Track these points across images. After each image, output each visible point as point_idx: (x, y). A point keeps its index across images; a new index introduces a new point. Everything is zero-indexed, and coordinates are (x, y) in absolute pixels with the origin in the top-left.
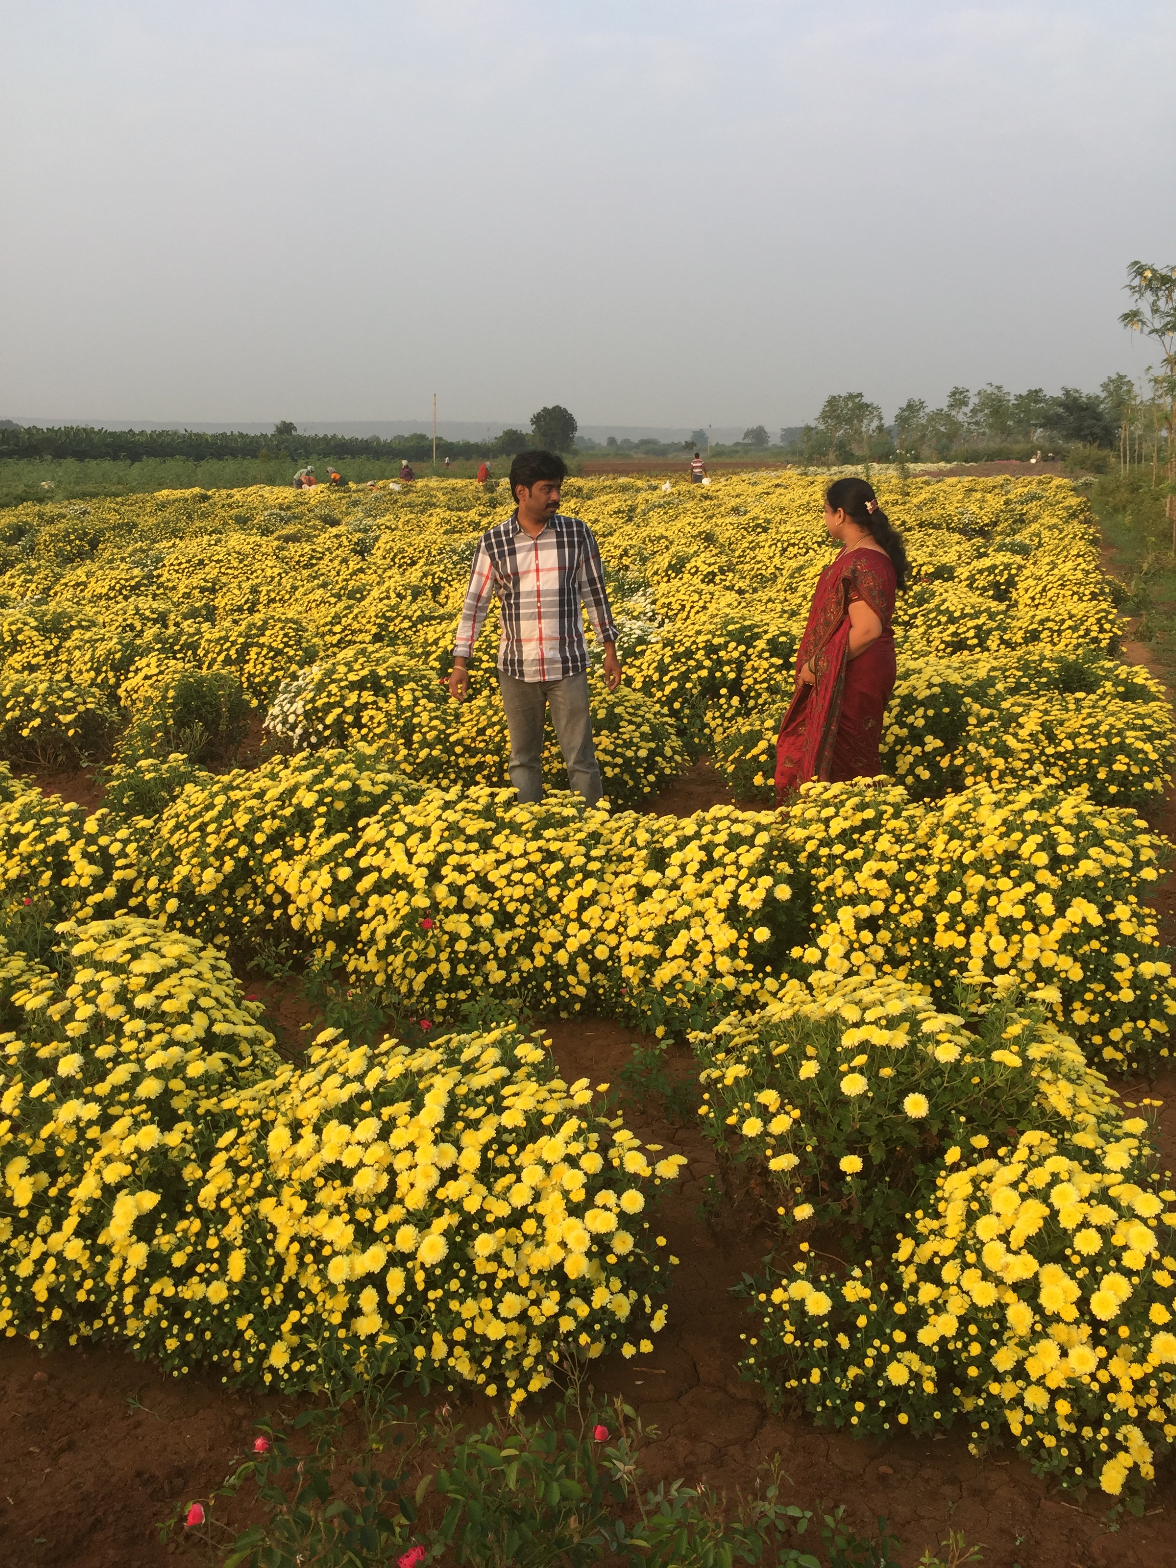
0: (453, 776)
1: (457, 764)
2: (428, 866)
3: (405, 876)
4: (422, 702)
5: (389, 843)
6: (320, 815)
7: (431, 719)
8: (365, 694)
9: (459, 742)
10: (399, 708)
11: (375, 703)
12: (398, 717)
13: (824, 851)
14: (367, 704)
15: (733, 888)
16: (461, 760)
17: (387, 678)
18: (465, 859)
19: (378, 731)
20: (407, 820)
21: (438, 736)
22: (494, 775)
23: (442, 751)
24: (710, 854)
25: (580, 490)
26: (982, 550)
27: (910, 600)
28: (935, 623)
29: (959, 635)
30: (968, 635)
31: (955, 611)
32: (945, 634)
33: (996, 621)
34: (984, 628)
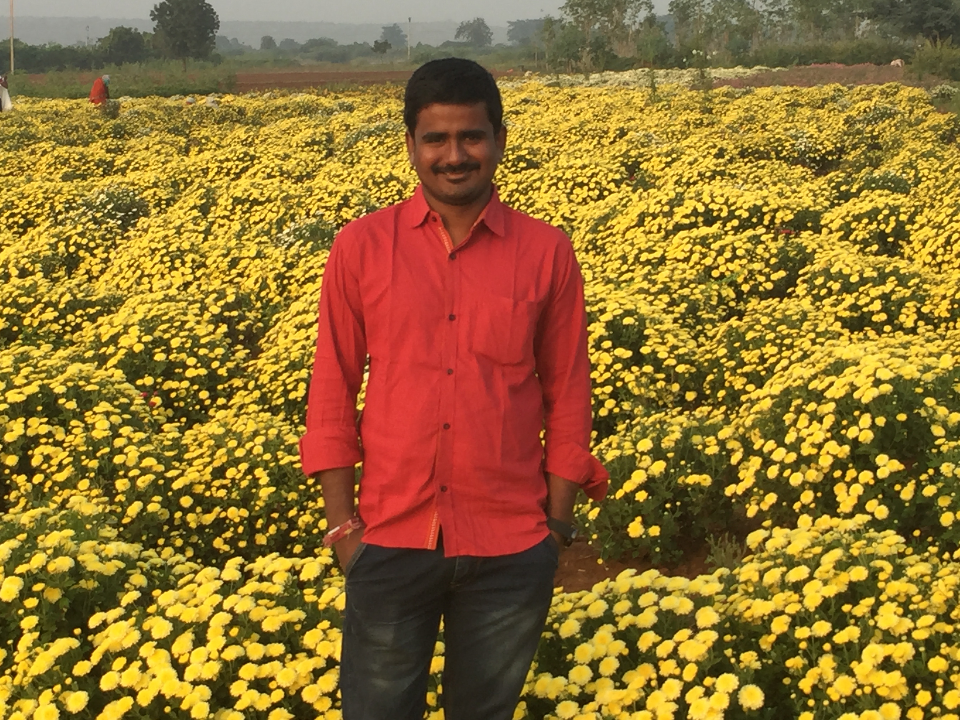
0: (179, 542)
1: (184, 523)
2: (208, 683)
3: (177, 701)
4: (126, 430)
5: (146, 650)
6: (29, 612)
7: (142, 456)
8: (34, 422)
9: (187, 490)
10: (89, 441)
11: (49, 435)
12: (91, 455)
13: (802, 632)
14: (38, 437)
15: (676, 694)
16: (191, 518)
17: (67, 396)
18: (266, 670)
19: (60, 477)
20: (170, 613)
21: (154, 483)
22: (240, 537)
23: (163, 505)
24: (632, 644)
25: (241, 112)
26: (843, 188)
27: (773, 261)
28: (824, 292)
29: (861, 308)
30: (872, 308)
31: (850, 275)
32: (840, 307)
33: (909, 288)
34: (894, 297)
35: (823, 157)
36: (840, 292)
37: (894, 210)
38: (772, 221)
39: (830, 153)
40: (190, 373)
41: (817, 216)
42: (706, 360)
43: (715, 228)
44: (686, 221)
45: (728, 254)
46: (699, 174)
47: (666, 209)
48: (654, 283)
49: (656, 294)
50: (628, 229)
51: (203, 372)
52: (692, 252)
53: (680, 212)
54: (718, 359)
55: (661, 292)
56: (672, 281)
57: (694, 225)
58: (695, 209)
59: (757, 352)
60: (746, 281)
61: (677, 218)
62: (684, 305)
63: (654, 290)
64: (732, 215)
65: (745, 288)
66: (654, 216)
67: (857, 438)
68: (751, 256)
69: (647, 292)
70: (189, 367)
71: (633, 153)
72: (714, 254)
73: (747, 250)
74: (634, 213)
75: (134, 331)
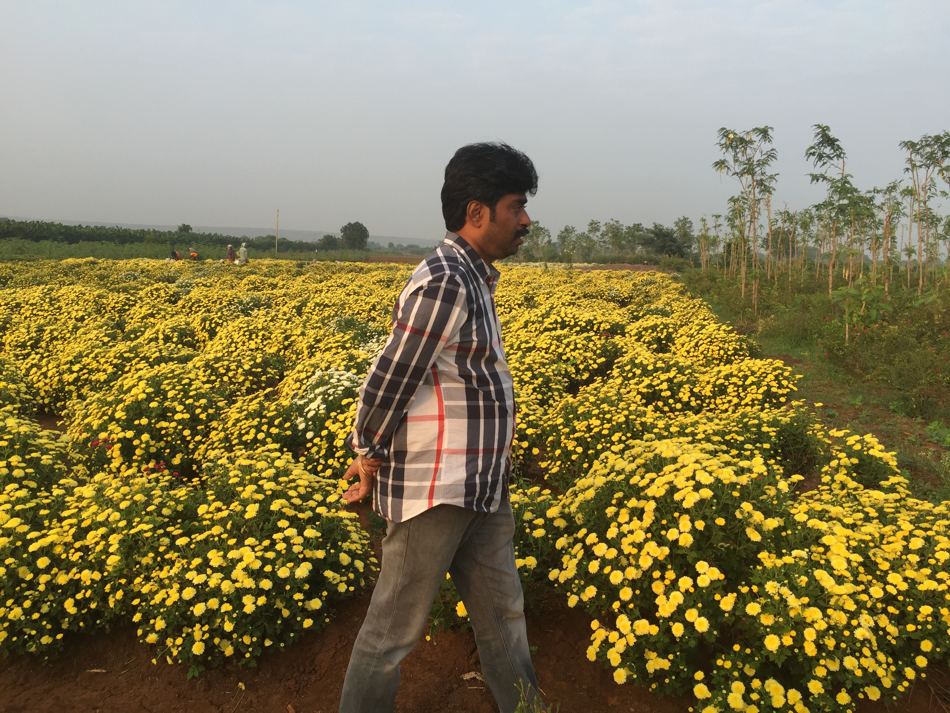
26: (635, 314)
27: (598, 352)
28: (630, 375)
29: (654, 387)
30: (661, 387)
31: (648, 365)
32: (641, 386)
33: (685, 375)
34: (675, 381)
35: (623, 300)
36: (640, 376)
37: (666, 326)
38: (598, 329)
39: (626, 298)
40: (178, 417)
41: (623, 327)
42: (549, 426)
43: (565, 331)
44: (551, 326)
45: (572, 347)
46: (563, 304)
47: (540, 319)
48: (523, 363)
49: (523, 371)
50: (519, 329)
51: (187, 416)
52: (551, 344)
53: (547, 321)
54: (557, 426)
55: (527, 370)
56: (535, 363)
57: (555, 329)
58: (556, 320)
59: (585, 423)
60: (582, 363)
61: (545, 325)
62: (541, 379)
63: (522, 368)
64: (576, 325)
65: (581, 367)
66: (533, 323)
67: (677, 541)
68: (586, 349)
69: (518, 369)
70: (178, 412)
71: (531, 292)
72: (564, 346)
73: (583, 345)
74: (522, 321)
75: (142, 384)
